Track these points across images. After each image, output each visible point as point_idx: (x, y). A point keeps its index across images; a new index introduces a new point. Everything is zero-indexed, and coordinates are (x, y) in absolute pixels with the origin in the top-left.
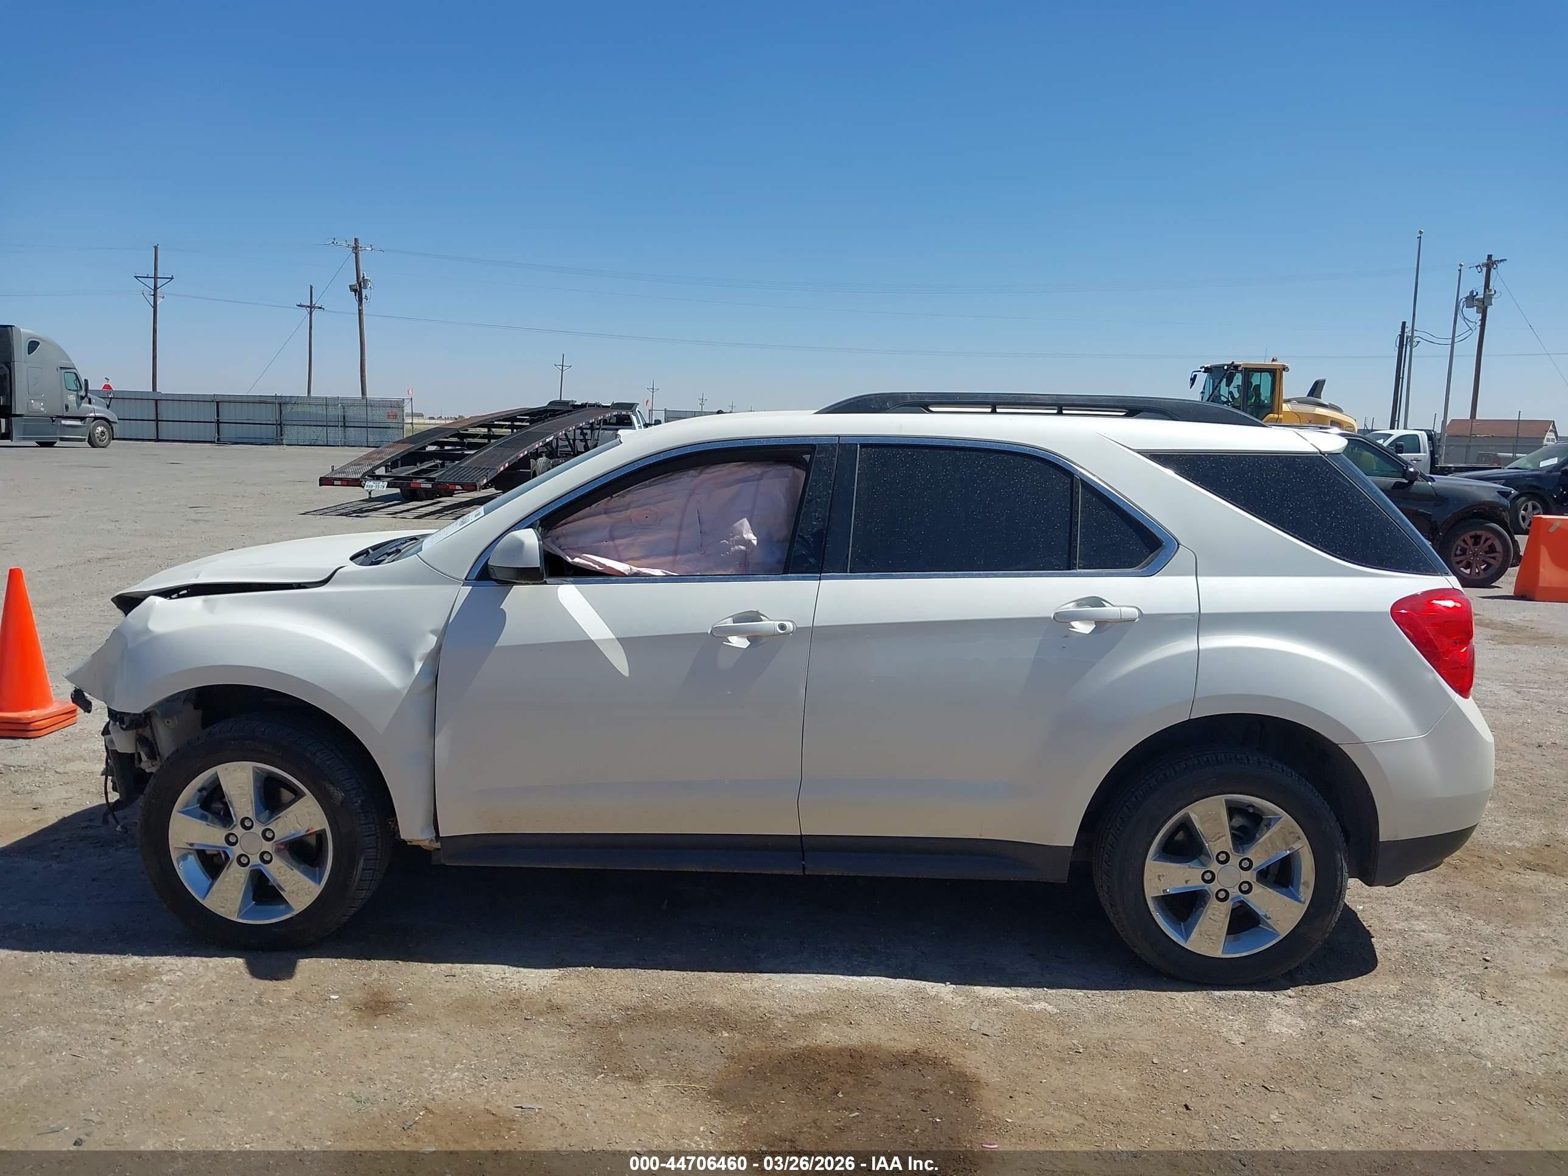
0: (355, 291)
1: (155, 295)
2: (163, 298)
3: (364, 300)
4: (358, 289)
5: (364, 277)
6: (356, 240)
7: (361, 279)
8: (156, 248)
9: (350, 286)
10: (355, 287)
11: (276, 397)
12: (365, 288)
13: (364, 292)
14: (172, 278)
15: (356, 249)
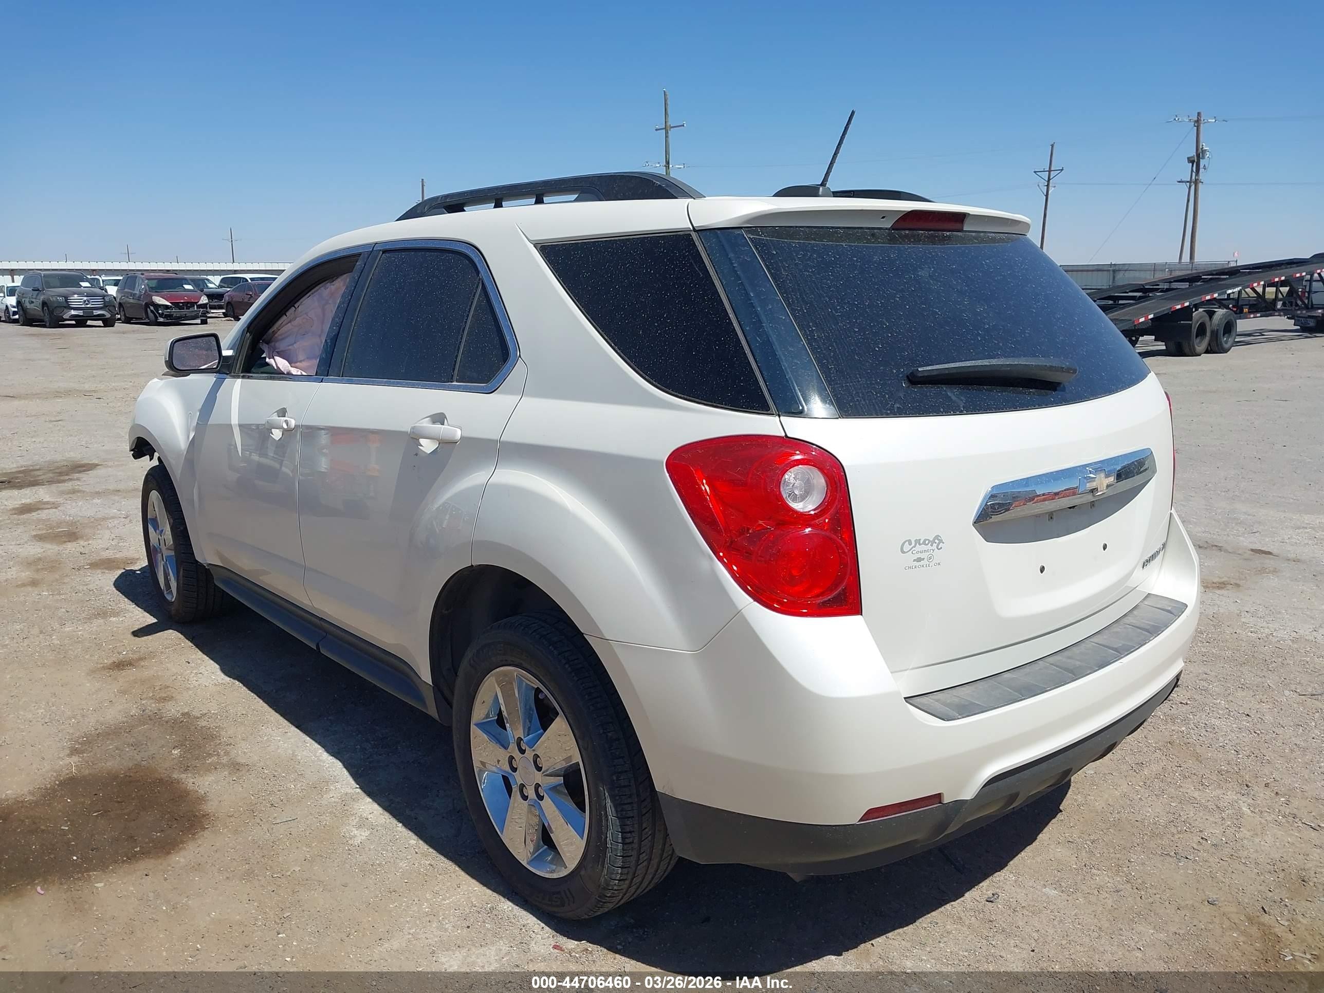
0: (1193, 162)
1: (1048, 186)
2: (1055, 187)
3: (1201, 170)
4: (1196, 161)
5: (1203, 148)
6: (1199, 114)
7: (1200, 150)
8: (1052, 146)
9: (1188, 158)
10: (1192, 159)
11: (1111, 265)
12: (1203, 158)
13: (1202, 163)
14: (1062, 170)
15: (1198, 122)
